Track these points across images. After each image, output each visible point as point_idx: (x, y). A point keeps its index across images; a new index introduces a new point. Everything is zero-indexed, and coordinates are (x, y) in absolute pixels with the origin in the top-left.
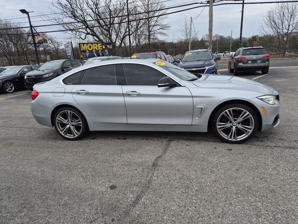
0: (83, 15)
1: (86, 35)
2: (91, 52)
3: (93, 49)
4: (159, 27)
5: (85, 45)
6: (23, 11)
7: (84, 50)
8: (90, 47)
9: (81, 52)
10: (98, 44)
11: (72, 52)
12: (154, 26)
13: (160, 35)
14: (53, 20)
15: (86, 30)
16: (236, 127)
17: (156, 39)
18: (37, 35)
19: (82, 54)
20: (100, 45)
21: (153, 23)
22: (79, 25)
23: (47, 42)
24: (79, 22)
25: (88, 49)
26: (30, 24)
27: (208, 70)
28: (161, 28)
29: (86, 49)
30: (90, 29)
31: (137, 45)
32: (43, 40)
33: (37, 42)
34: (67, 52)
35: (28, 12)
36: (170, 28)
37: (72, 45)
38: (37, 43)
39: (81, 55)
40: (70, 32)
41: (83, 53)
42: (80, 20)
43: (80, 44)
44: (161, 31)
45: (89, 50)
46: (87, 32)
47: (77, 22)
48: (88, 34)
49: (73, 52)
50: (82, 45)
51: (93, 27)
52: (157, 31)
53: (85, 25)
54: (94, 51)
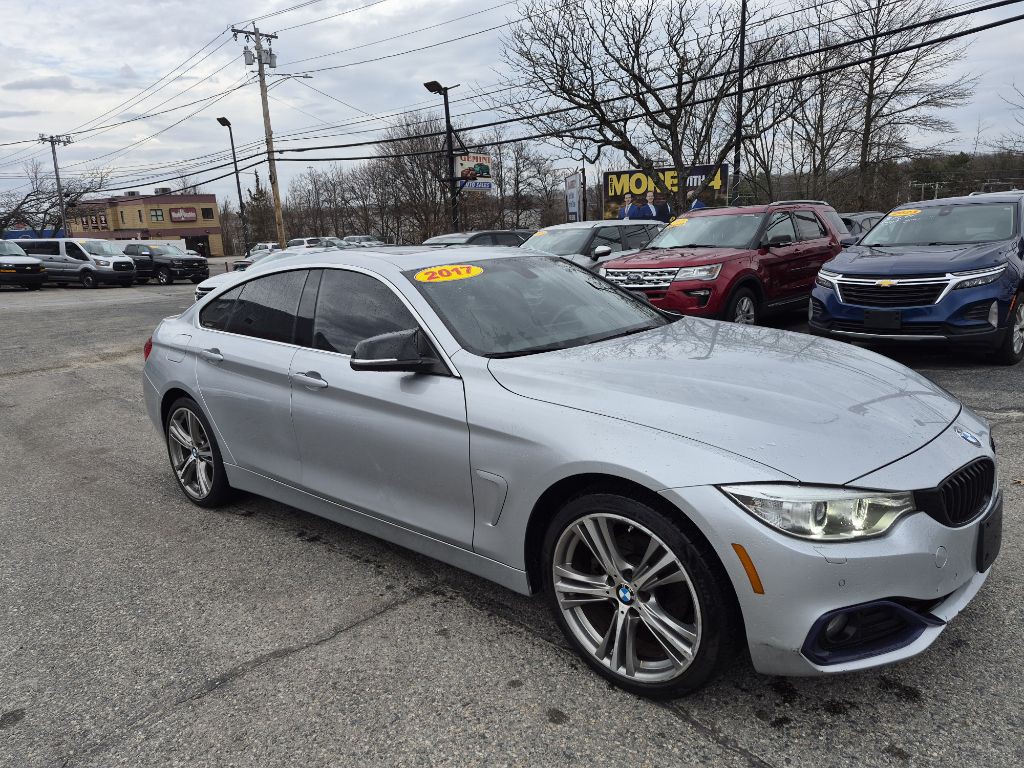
0: (590, 81)
1: (599, 147)
2: (639, 201)
3: (647, 191)
4: (914, 99)
5: (625, 178)
6: (433, 87)
7: (619, 193)
8: (638, 183)
9: (607, 202)
10: (666, 173)
11: (581, 202)
12: (896, 93)
13: (913, 128)
14: (506, 108)
15: (601, 131)
16: (632, 612)
17: (899, 144)
18: (461, 155)
19: (609, 207)
20: (672, 177)
21: (890, 86)
22: (583, 114)
23: (488, 173)
24: (580, 106)
25: (630, 192)
26: (448, 121)
27: (955, 288)
28: (925, 99)
29: (626, 190)
30: (613, 129)
31: (816, 170)
32: (478, 169)
33: (459, 175)
34: (570, 201)
35: (446, 89)
36: (966, 100)
37: (584, 178)
38: (459, 179)
39: (606, 211)
40: (554, 140)
41: (613, 205)
42: (582, 99)
43: (606, 175)
44: (925, 111)
45: (633, 195)
46: (602, 138)
47: (574, 105)
48: (607, 142)
49: (585, 200)
50: (614, 177)
51: (626, 120)
52: (909, 113)
53: (595, 115)
54: (650, 196)
